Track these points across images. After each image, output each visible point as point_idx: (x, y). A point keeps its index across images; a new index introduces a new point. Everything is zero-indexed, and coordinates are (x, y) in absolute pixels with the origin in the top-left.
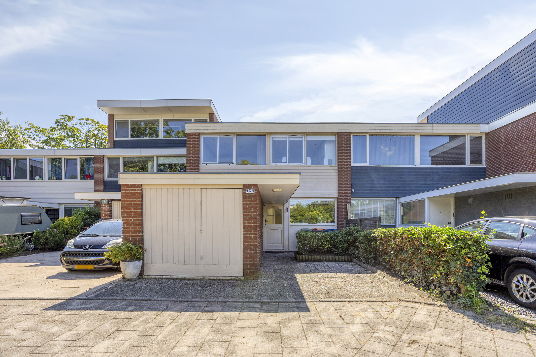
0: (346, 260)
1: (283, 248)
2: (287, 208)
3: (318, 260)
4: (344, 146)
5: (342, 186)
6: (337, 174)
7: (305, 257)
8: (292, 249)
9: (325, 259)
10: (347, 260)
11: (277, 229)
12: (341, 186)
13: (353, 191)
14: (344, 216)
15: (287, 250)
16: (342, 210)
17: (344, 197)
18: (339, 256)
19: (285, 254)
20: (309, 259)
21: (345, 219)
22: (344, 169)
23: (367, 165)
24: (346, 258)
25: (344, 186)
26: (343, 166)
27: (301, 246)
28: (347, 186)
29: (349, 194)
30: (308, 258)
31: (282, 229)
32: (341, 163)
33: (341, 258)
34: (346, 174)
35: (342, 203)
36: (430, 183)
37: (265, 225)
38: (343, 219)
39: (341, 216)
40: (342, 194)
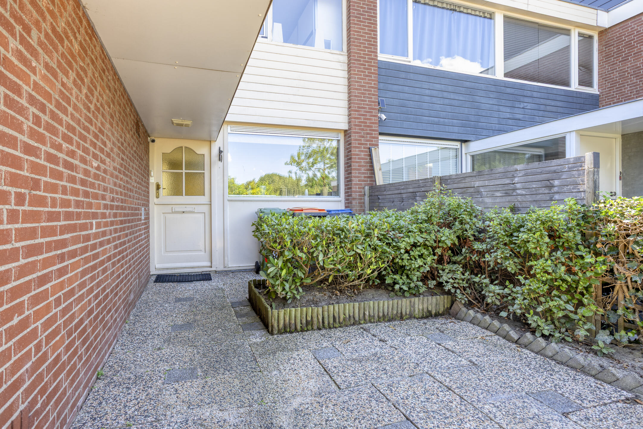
0: (430, 312)
1: (209, 264)
2: (220, 152)
3: (344, 319)
4: (362, 8)
5: (359, 104)
6: (345, 74)
7: (299, 315)
8: (233, 265)
9: (367, 313)
10: (433, 312)
11: (191, 210)
12: (357, 104)
13: (384, 117)
14: (365, 177)
15: (221, 268)
16: (360, 162)
17: (363, 130)
18: (413, 299)
19: (216, 282)
20: (315, 319)
21: (365, 185)
22: (363, 61)
23: (410, 62)
24: (431, 304)
25: (364, 104)
26: (360, 54)
27: (282, 269)
28: (370, 105)
29: (375, 123)
30: (309, 319)
31: (206, 209)
32: (357, 46)
33: (416, 306)
34: (367, 76)
35: (359, 144)
36: (520, 117)
37: (156, 200)
38: (361, 184)
39: (358, 177)
40: (360, 122)
